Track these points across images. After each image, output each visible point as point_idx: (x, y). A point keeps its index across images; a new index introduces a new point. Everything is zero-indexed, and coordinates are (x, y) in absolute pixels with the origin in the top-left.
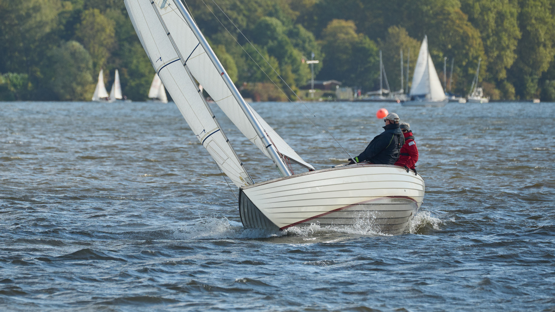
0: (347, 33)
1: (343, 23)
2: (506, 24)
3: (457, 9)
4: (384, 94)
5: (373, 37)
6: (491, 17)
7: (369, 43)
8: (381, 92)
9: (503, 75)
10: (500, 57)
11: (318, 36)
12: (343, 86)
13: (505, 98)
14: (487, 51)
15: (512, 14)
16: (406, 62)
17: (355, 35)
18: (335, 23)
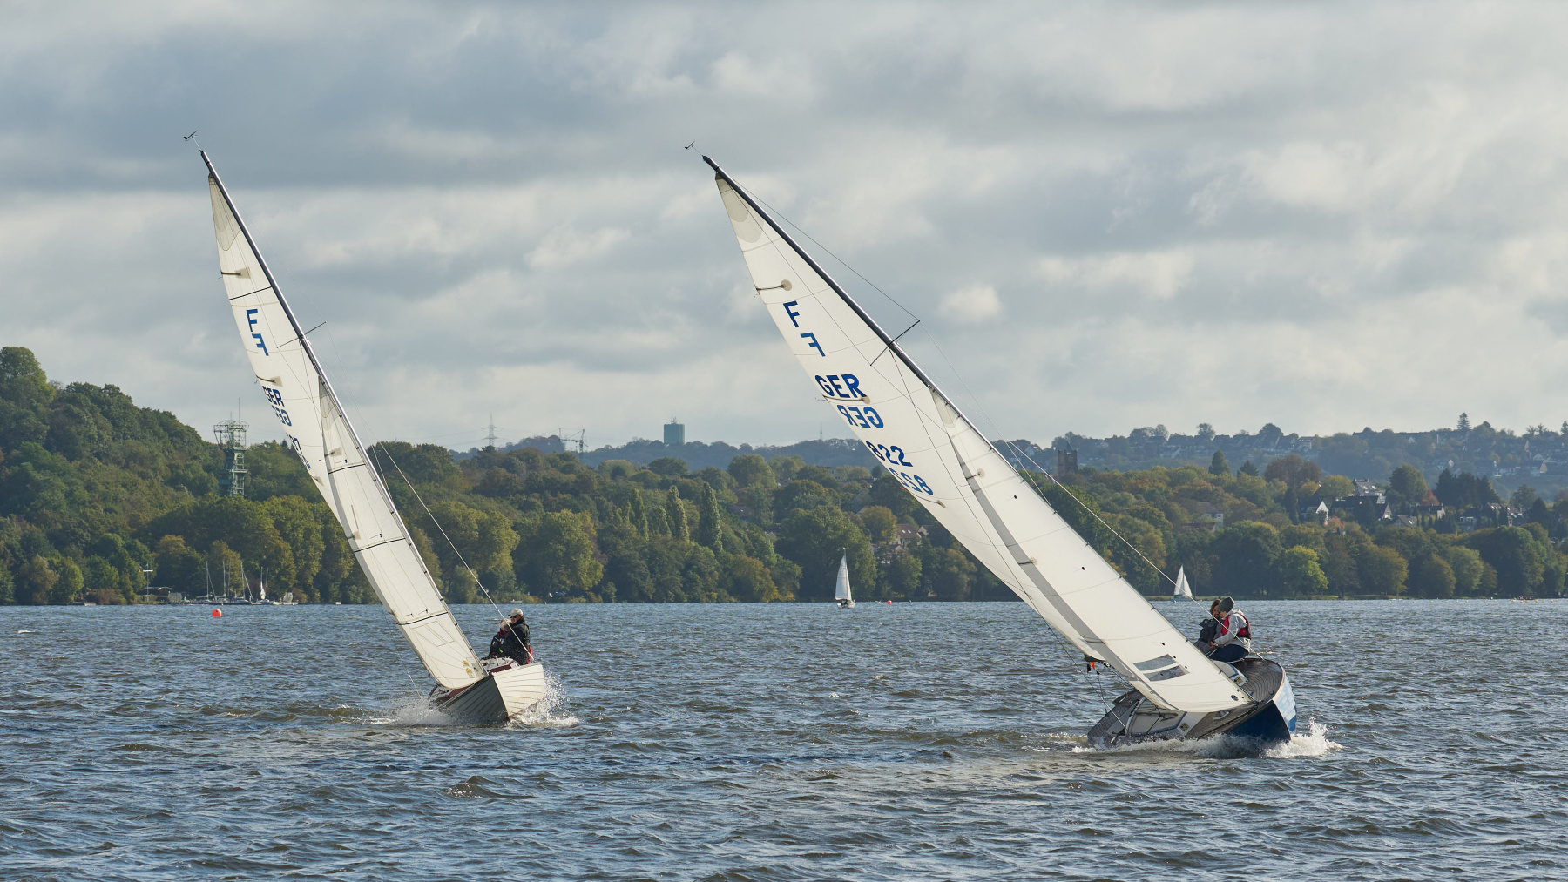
0: (177, 547)
1: (174, 538)
2: (313, 538)
3: (271, 526)
4: (210, 598)
5: (200, 550)
6: (300, 534)
7: (195, 554)
8: (207, 596)
9: (310, 581)
10: (307, 567)
11: (152, 549)
12: (175, 591)
13: (311, 601)
14: (297, 560)
15: (317, 530)
16: (227, 570)
17: (184, 548)
18: (167, 538)
